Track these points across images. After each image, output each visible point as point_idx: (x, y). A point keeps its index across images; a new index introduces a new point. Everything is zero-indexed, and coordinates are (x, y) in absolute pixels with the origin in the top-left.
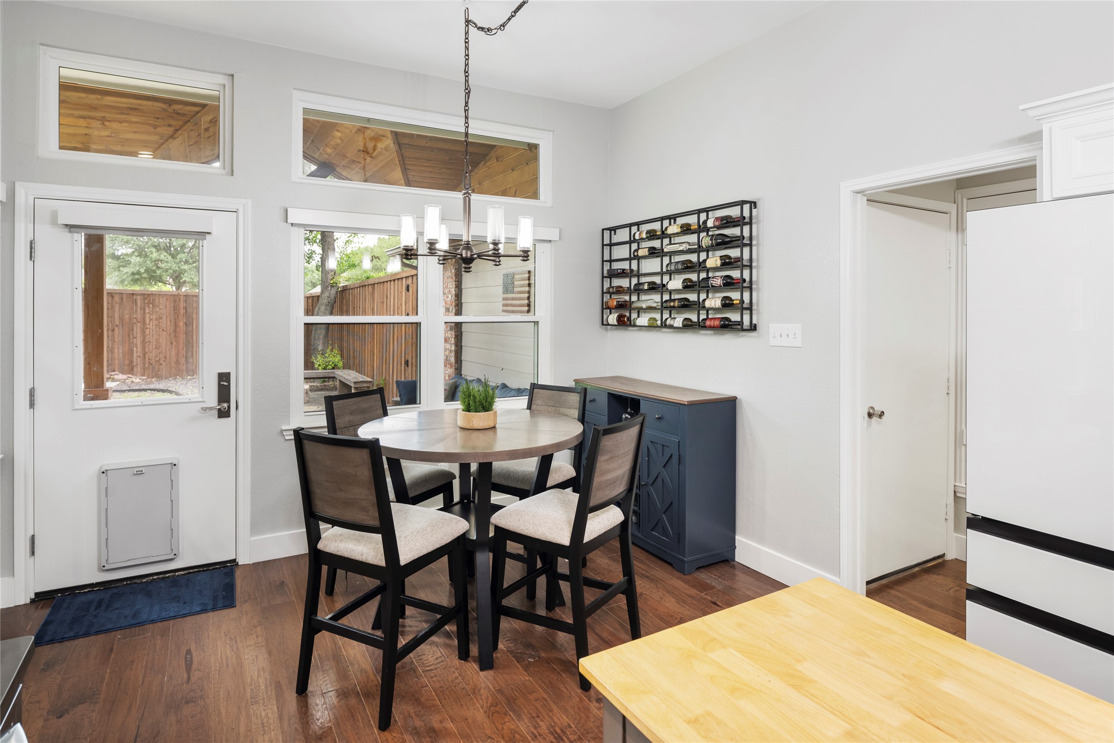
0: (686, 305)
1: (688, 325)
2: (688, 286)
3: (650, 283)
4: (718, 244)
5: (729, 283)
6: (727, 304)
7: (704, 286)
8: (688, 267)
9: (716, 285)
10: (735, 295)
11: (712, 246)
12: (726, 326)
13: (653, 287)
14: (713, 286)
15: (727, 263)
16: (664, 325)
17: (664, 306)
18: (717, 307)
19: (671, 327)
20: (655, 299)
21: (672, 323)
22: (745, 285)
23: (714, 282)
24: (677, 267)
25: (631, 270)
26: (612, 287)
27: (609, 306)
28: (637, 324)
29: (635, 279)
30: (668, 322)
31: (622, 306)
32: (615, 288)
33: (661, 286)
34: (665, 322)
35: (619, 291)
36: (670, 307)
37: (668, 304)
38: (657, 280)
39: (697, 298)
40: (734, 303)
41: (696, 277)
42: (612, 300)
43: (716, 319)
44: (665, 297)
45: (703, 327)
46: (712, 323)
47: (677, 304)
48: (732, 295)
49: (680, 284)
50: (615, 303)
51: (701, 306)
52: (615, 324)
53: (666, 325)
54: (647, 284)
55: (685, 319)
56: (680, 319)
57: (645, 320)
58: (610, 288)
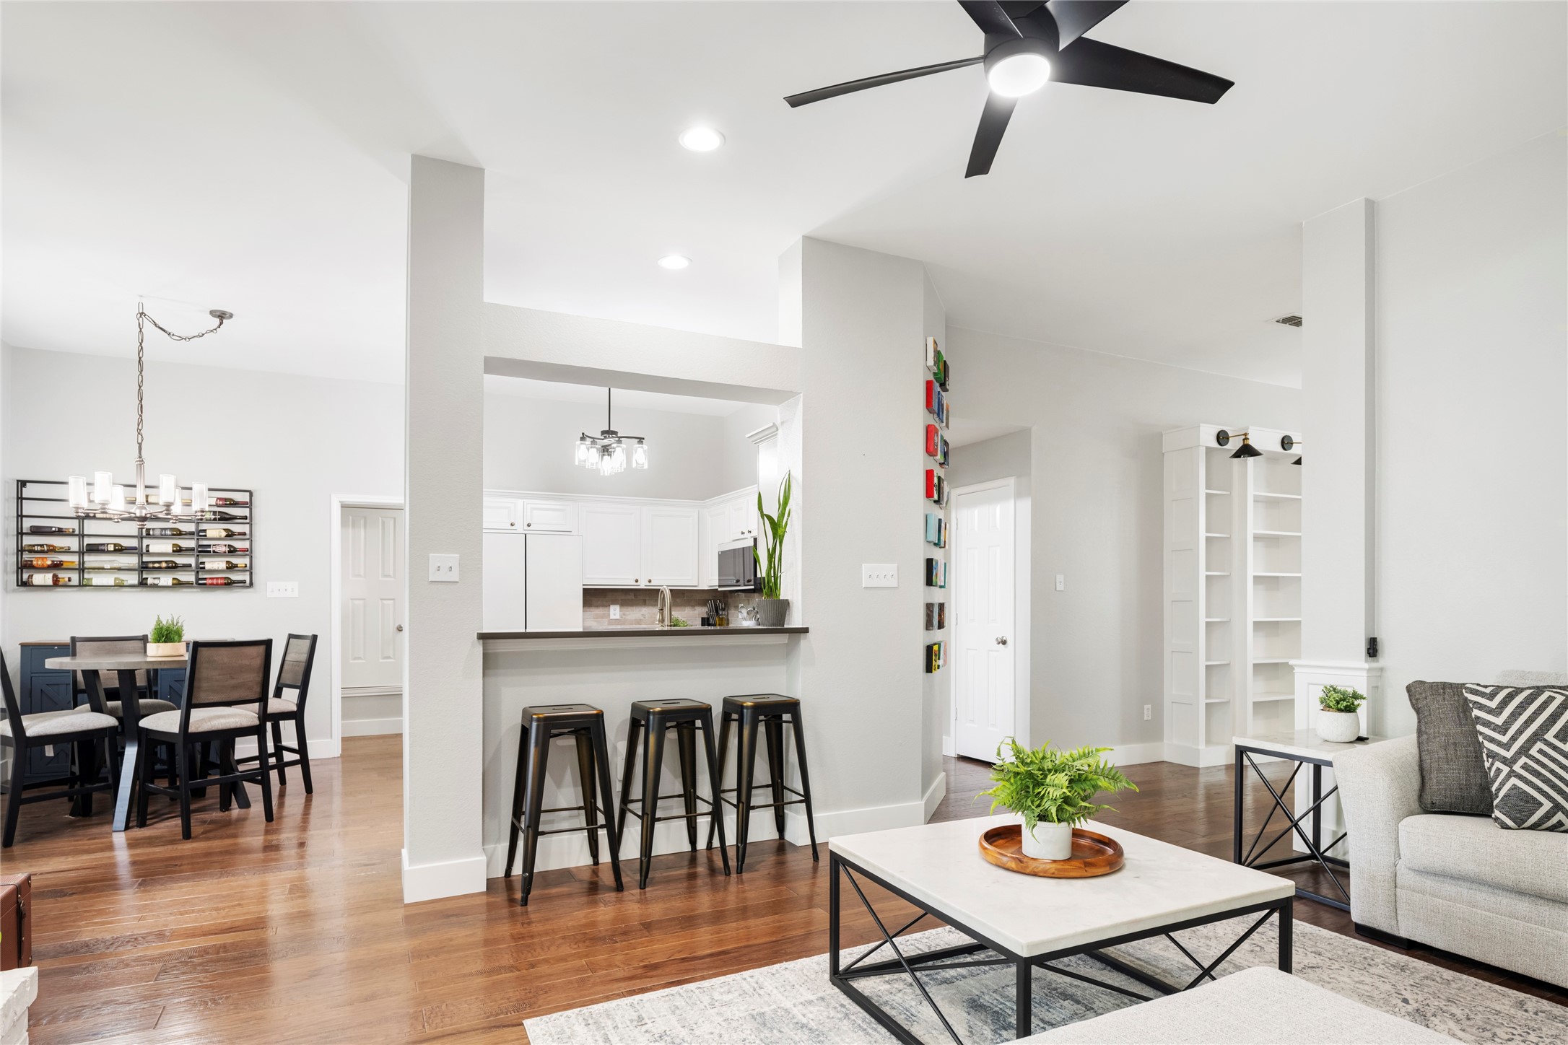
0: (173, 567)
1: (178, 584)
2: (178, 550)
3: (115, 545)
4: (220, 519)
5: (232, 551)
6: (231, 567)
7: (204, 551)
8: (179, 534)
9: (220, 552)
10: (240, 561)
11: (215, 519)
12: (229, 584)
13: (119, 550)
14: (214, 552)
15: (229, 535)
16: (143, 583)
17: (144, 567)
18: (220, 568)
19: (155, 586)
20: (133, 561)
21: (156, 582)
22: (247, 552)
23: (219, 550)
24: (163, 533)
25: (73, 529)
26: (38, 545)
27: (36, 565)
28: (94, 584)
29: (76, 539)
30: (150, 581)
31: (57, 566)
32: (45, 546)
33: (135, 548)
34: (144, 582)
35: (52, 550)
36: (154, 568)
37: (151, 565)
38: (126, 543)
39: (191, 561)
40: (236, 566)
41: (191, 543)
42: (43, 558)
43: (217, 578)
44: (145, 559)
45: (200, 584)
46: (215, 582)
47: (164, 565)
48: (235, 560)
49: (169, 549)
50: (49, 563)
51: (200, 568)
52: (47, 584)
53: (147, 584)
54: (113, 546)
55: (174, 579)
56: (166, 579)
57: (108, 579)
58: (34, 546)
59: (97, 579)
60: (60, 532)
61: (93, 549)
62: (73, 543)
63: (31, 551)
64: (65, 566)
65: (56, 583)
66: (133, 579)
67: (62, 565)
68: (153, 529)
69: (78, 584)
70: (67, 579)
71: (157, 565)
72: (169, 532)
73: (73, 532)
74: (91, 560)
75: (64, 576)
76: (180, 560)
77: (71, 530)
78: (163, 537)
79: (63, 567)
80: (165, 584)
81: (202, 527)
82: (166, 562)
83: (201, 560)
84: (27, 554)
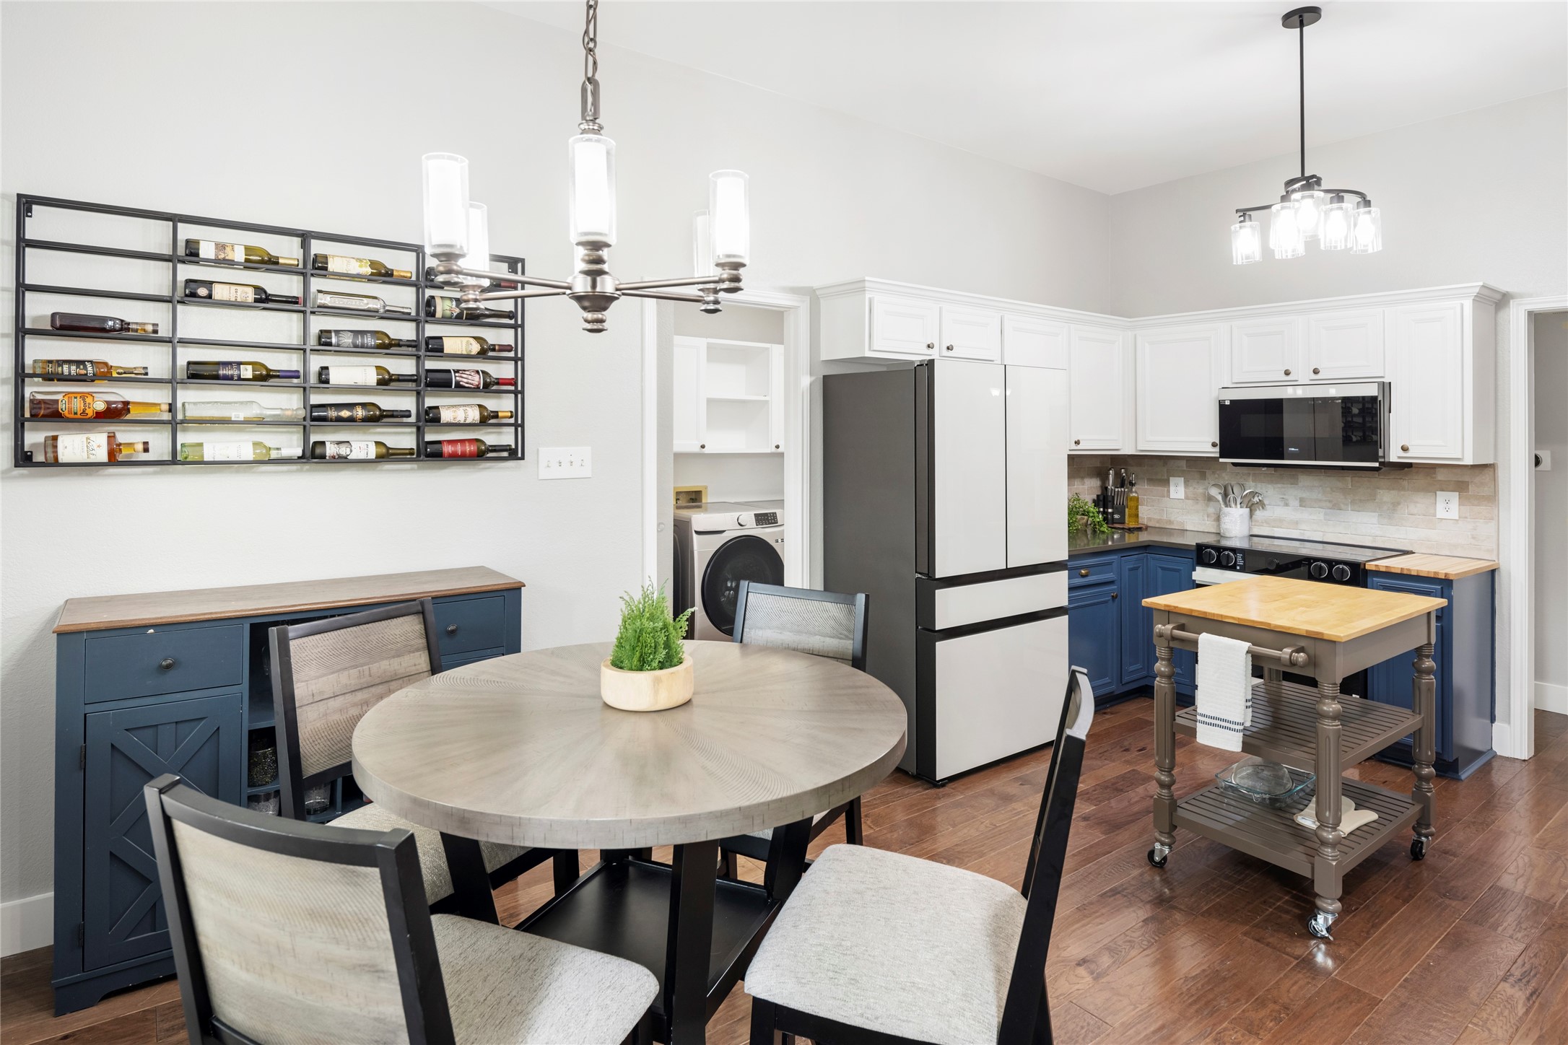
0: (377, 418)
1: (387, 455)
2: (387, 382)
3: (255, 365)
5: (490, 386)
6: (488, 419)
7: (441, 382)
8: (386, 344)
9: (467, 385)
10: (501, 405)
12: (481, 454)
13: (265, 377)
14: (458, 385)
15: (486, 352)
16: (313, 455)
17: (317, 417)
18: (468, 420)
19: (342, 460)
20: (287, 402)
21: (343, 450)
23: (465, 380)
24: (359, 341)
25: (155, 325)
26: (69, 362)
27: (66, 413)
28: (206, 459)
29: (165, 350)
30: (331, 450)
31: (114, 414)
32: (89, 365)
33: (294, 375)
34: (318, 451)
35: (104, 374)
36: (339, 419)
37: (332, 413)
38: (276, 362)
39: (406, 403)
40: (495, 415)
41: (405, 366)
42: (83, 396)
43: (462, 441)
44: (316, 399)
45: (430, 454)
46: (459, 449)
47: (360, 413)
48: (492, 404)
49: (371, 378)
50: (100, 406)
51: (431, 418)
52: (93, 459)
53: (323, 457)
54: (250, 367)
55: (377, 443)
56: (362, 445)
57: (239, 446)
58: (61, 363)
59: (216, 446)
60: (122, 332)
61: (200, 374)
62: (154, 359)
63: (48, 378)
64: (134, 414)
65: (114, 459)
66: (291, 445)
67: (128, 411)
68: (337, 332)
69: (168, 457)
70: (140, 447)
71: (345, 413)
72: (370, 341)
73: (155, 332)
74: (196, 399)
75: (128, 435)
76: (388, 402)
77: (150, 328)
78: (358, 350)
79: (128, 417)
80: (362, 456)
81: (431, 330)
82: (364, 405)
83: (430, 402)
84: (38, 384)
